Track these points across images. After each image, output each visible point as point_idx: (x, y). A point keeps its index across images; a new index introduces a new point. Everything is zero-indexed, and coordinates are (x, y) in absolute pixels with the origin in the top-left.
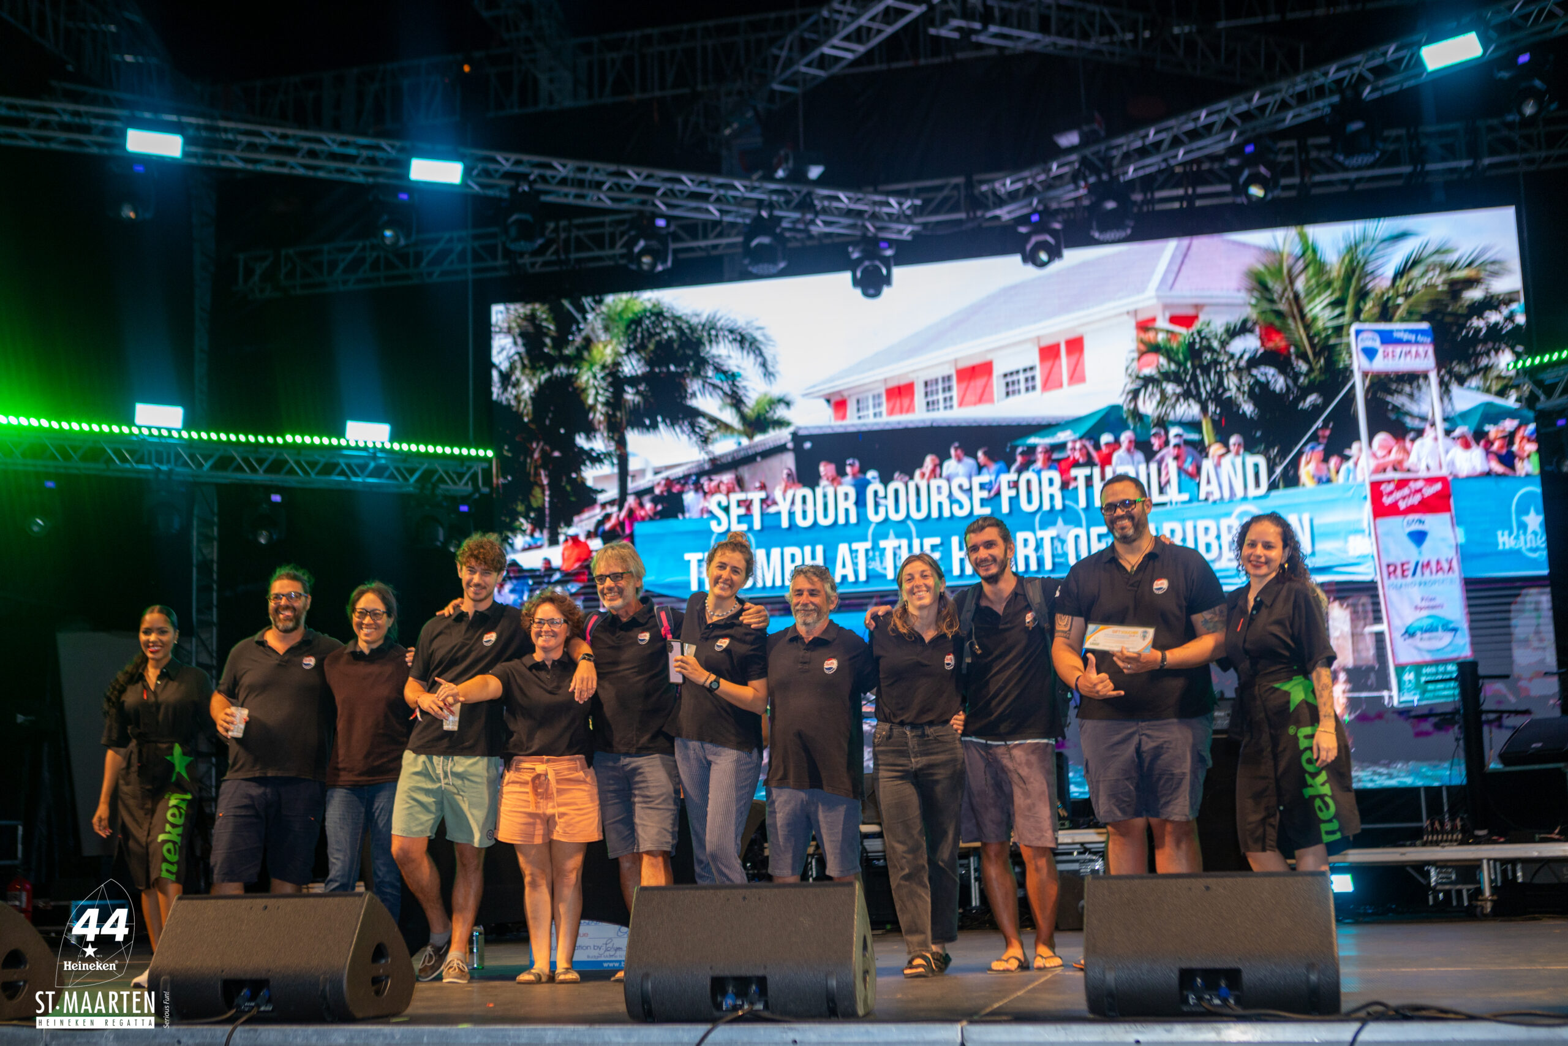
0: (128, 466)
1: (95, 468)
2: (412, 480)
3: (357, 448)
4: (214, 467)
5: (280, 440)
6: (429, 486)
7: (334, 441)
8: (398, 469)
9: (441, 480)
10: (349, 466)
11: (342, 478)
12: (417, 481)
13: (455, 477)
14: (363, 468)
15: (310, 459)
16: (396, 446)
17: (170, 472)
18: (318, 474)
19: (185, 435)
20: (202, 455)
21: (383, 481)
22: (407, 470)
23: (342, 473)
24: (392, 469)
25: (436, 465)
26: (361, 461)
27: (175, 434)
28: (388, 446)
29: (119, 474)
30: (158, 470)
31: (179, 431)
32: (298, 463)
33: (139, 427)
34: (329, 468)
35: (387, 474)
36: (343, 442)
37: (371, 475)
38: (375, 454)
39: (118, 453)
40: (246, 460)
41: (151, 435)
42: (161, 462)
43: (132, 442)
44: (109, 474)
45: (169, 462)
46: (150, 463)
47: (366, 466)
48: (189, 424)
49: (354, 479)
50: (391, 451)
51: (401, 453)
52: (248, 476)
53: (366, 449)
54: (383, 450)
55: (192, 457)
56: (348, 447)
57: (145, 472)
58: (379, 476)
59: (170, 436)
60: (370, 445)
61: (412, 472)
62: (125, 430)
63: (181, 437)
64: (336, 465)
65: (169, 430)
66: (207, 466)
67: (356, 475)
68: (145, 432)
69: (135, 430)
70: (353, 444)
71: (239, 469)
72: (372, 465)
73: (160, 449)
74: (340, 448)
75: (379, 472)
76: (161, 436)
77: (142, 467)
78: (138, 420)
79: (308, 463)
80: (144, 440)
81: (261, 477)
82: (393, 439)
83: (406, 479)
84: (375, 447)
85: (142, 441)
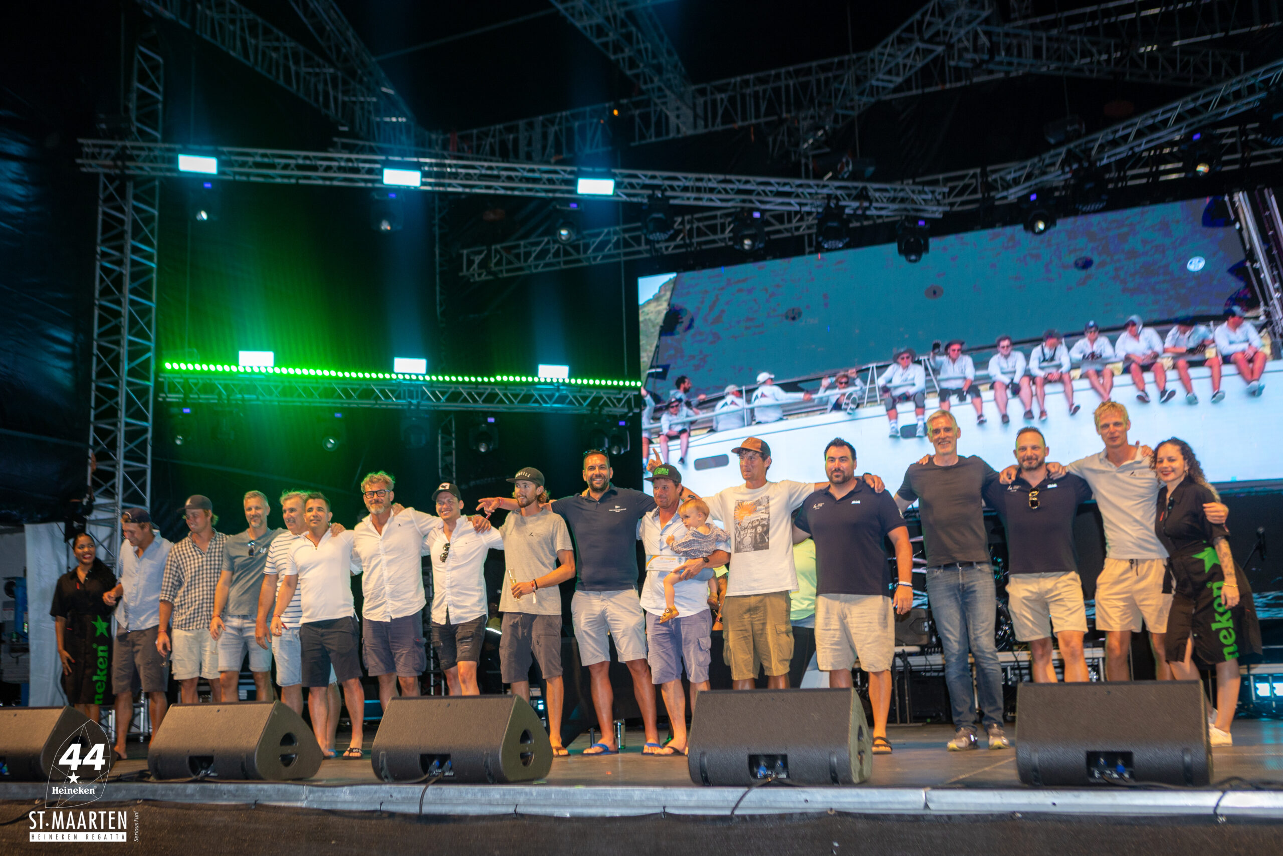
0: (390, 401)
1: (367, 403)
2: (585, 404)
3: (546, 383)
4: (448, 400)
5: (492, 380)
6: (597, 408)
7: (530, 379)
8: (575, 397)
9: (605, 404)
10: (541, 396)
11: (537, 405)
12: (588, 405)
13: (615, 401)
14: (550, 397)
15: (514, 392)
16: (573, 381)
17: (419, 404)
18: (520, 402)
19: (427, 378)
20: (440, 392)
21: (564, 406)
22: (581, 397)
23: (536, 401)
24: (571, 397)
25: (602, 394)
26: (549, 393)
27: (421, 378)
28: (567, 381)
29: (384, 406)
30: (410, 404)
31: (423, 375)
32: (505, 395)
33: (397, 374)
34: (527, 398)
35: (568, 401)
36: (536, 380)
37: (555, 402)
38: (558, 387)
39: (383, 392)
40: (470, 394)
41: (404, 379)
42: (412, 398)
43: (393, 385)
44: (377, 406)
45: (417, 397)
46: (404, 398)
47: (553, 395)
48: (430, 370)
49: (544, 405)
50: (570, 385)
51: (576, 385)
52: (471, 406)
53: (552, 383)
54: (564, 384)
55: (434, 393)
56: (539, 383)
57: (402, 405)
58: (562, 403)
59: (418, 380)
60: (555, 381)
61: (585, 398)
62: (387, 376)
63: (424, 380)
64: (532, 395)
65: (417, 375)
66: (443, 399)
67: (546, 402)
68: (401, 377)
69: (394, 376)
70: (542, 380)
71: (465, 400)
72: (557, 394)
73: (412, 388)
74: (533, 383)
75: (562, 399)
76: (411, 380)
77: (400, 401)
78: (396, 369)
79: (512, 395)
80: (400, 382)
81: (481, 406)
82: (571, 376)
83: (580, 404)
84: (558, 382)
85: (399, 384)
